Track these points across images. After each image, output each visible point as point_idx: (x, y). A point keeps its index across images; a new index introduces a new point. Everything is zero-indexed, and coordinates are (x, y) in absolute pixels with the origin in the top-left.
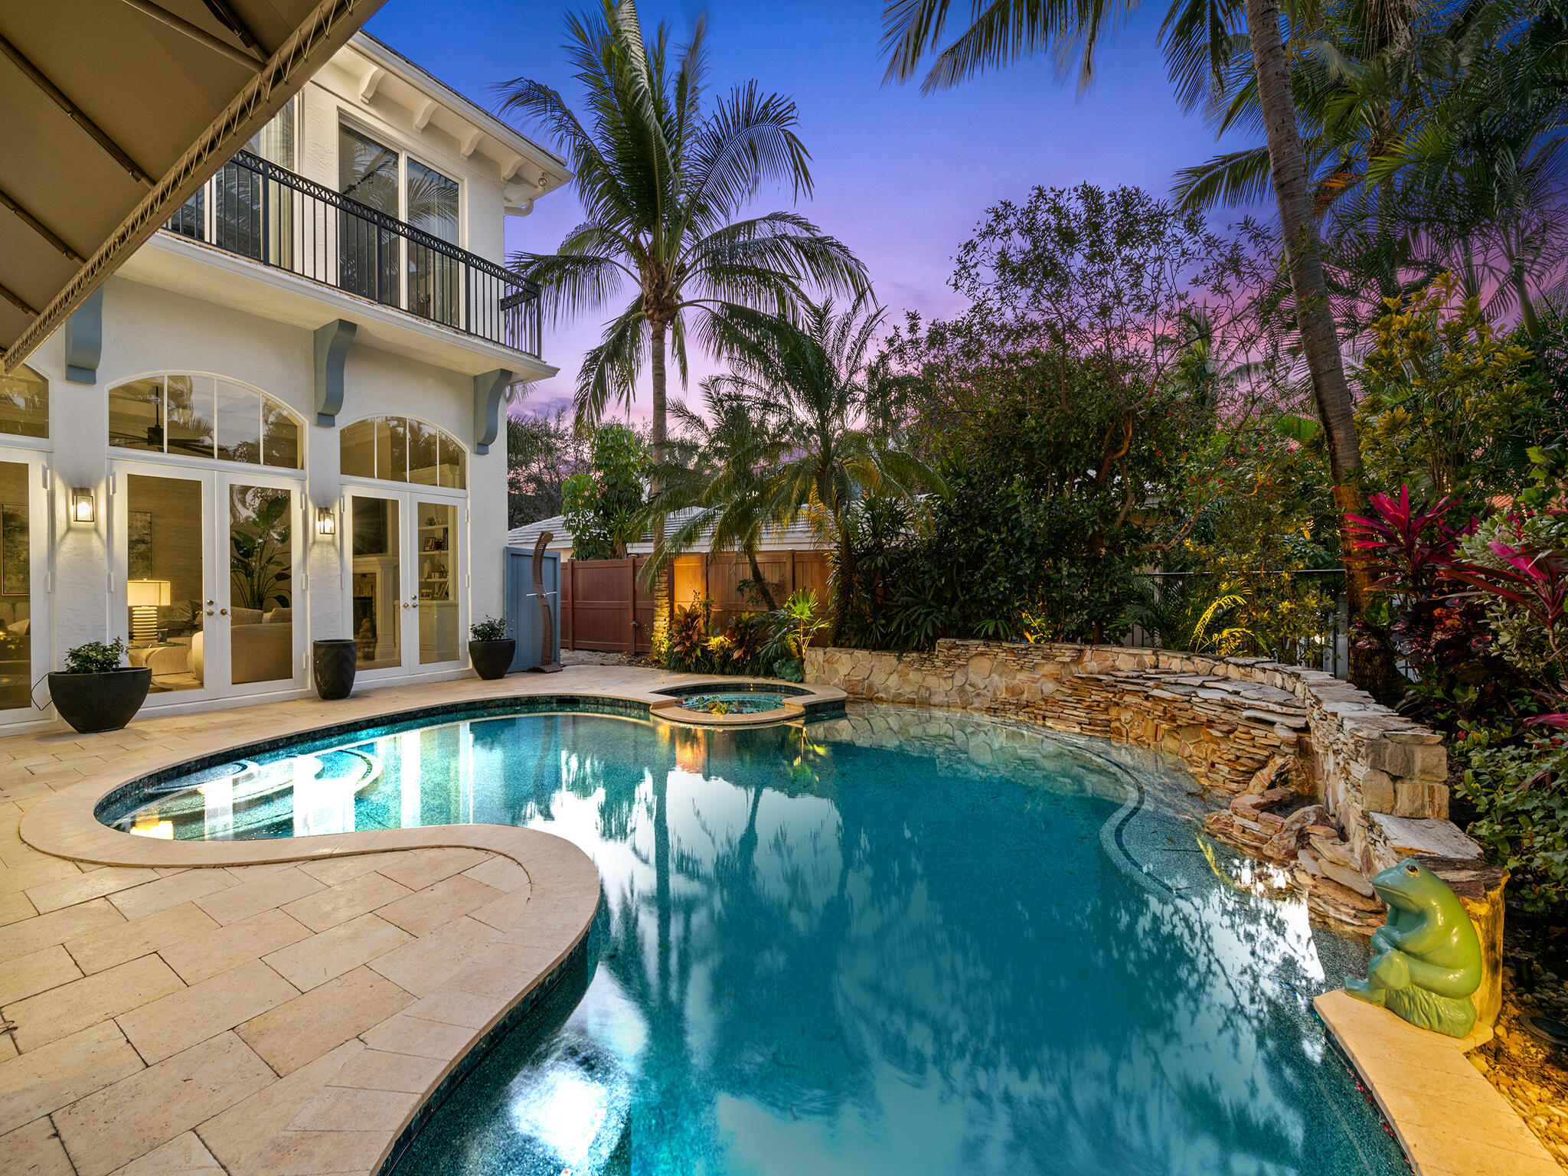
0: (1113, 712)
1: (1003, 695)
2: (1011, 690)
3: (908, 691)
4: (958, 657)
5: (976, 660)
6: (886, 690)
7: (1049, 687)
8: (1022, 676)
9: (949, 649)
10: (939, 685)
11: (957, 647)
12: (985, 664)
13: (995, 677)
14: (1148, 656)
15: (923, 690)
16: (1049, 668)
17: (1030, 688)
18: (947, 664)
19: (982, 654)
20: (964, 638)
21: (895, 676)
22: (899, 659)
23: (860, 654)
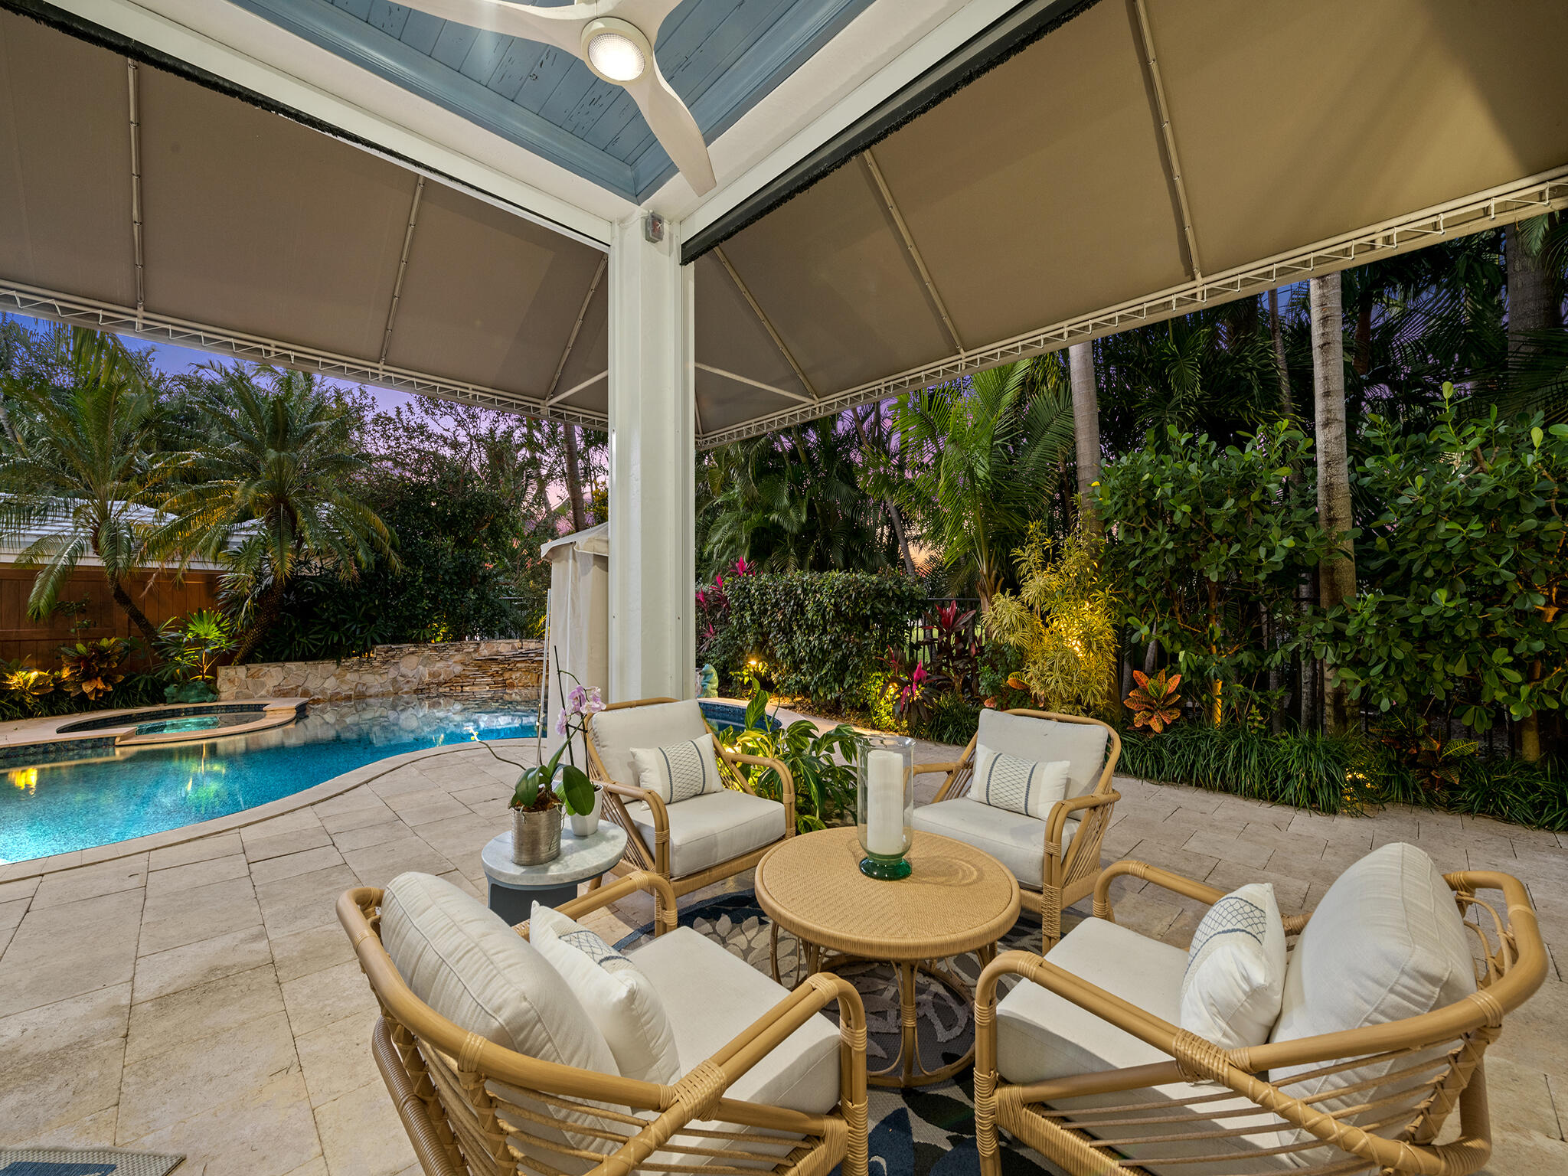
0: (507, 675)
1: (427, 679)
2: (433, 675)
3: (345, 690)
4: (393, 657)
5: (407, 658)
6: (323, 692)
7: (458, 669)
8: (439, 665)
9: (386, 652)
10: (374, 681)
11: (393, 650)
12: (414, 659)
13: (421, 668)
14: (517, 643)
15: (360, 686)
16: (458, 657)
17: (446, 672)
18: (384, 663)
19: (413, 653)
20: (400, 643)
21: (333, 679)
22: (338, 664)
23: (292, 666)
